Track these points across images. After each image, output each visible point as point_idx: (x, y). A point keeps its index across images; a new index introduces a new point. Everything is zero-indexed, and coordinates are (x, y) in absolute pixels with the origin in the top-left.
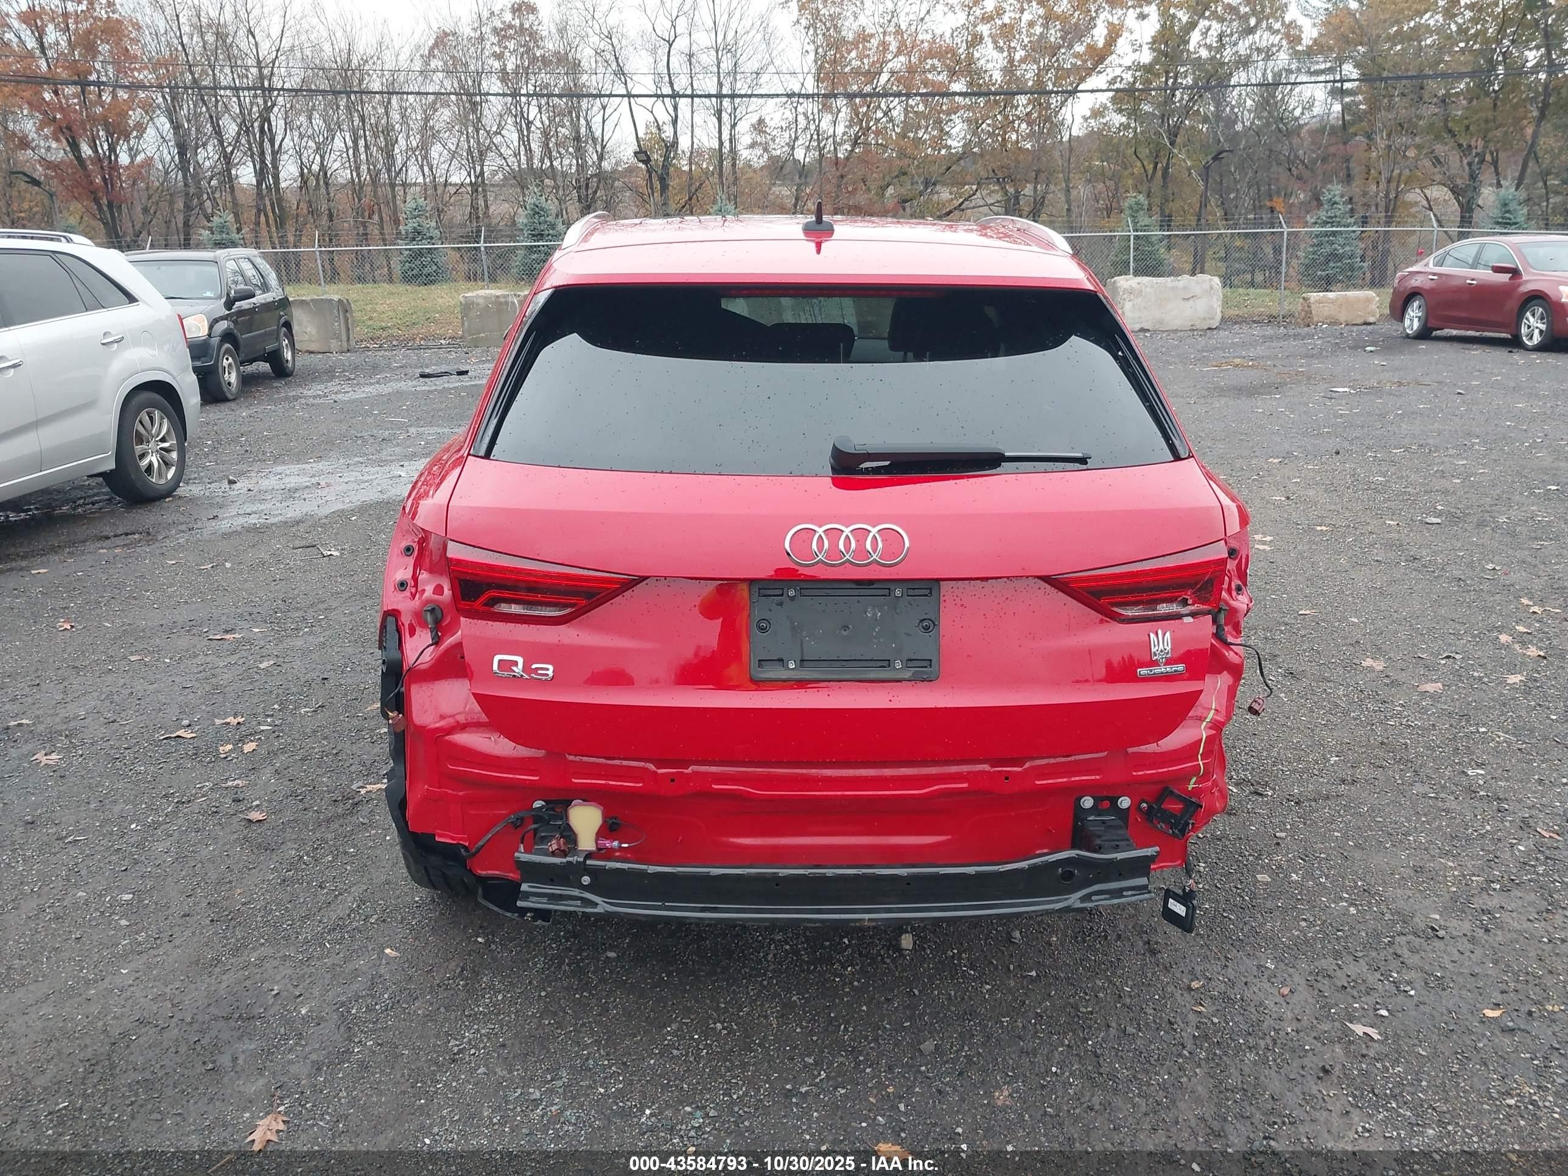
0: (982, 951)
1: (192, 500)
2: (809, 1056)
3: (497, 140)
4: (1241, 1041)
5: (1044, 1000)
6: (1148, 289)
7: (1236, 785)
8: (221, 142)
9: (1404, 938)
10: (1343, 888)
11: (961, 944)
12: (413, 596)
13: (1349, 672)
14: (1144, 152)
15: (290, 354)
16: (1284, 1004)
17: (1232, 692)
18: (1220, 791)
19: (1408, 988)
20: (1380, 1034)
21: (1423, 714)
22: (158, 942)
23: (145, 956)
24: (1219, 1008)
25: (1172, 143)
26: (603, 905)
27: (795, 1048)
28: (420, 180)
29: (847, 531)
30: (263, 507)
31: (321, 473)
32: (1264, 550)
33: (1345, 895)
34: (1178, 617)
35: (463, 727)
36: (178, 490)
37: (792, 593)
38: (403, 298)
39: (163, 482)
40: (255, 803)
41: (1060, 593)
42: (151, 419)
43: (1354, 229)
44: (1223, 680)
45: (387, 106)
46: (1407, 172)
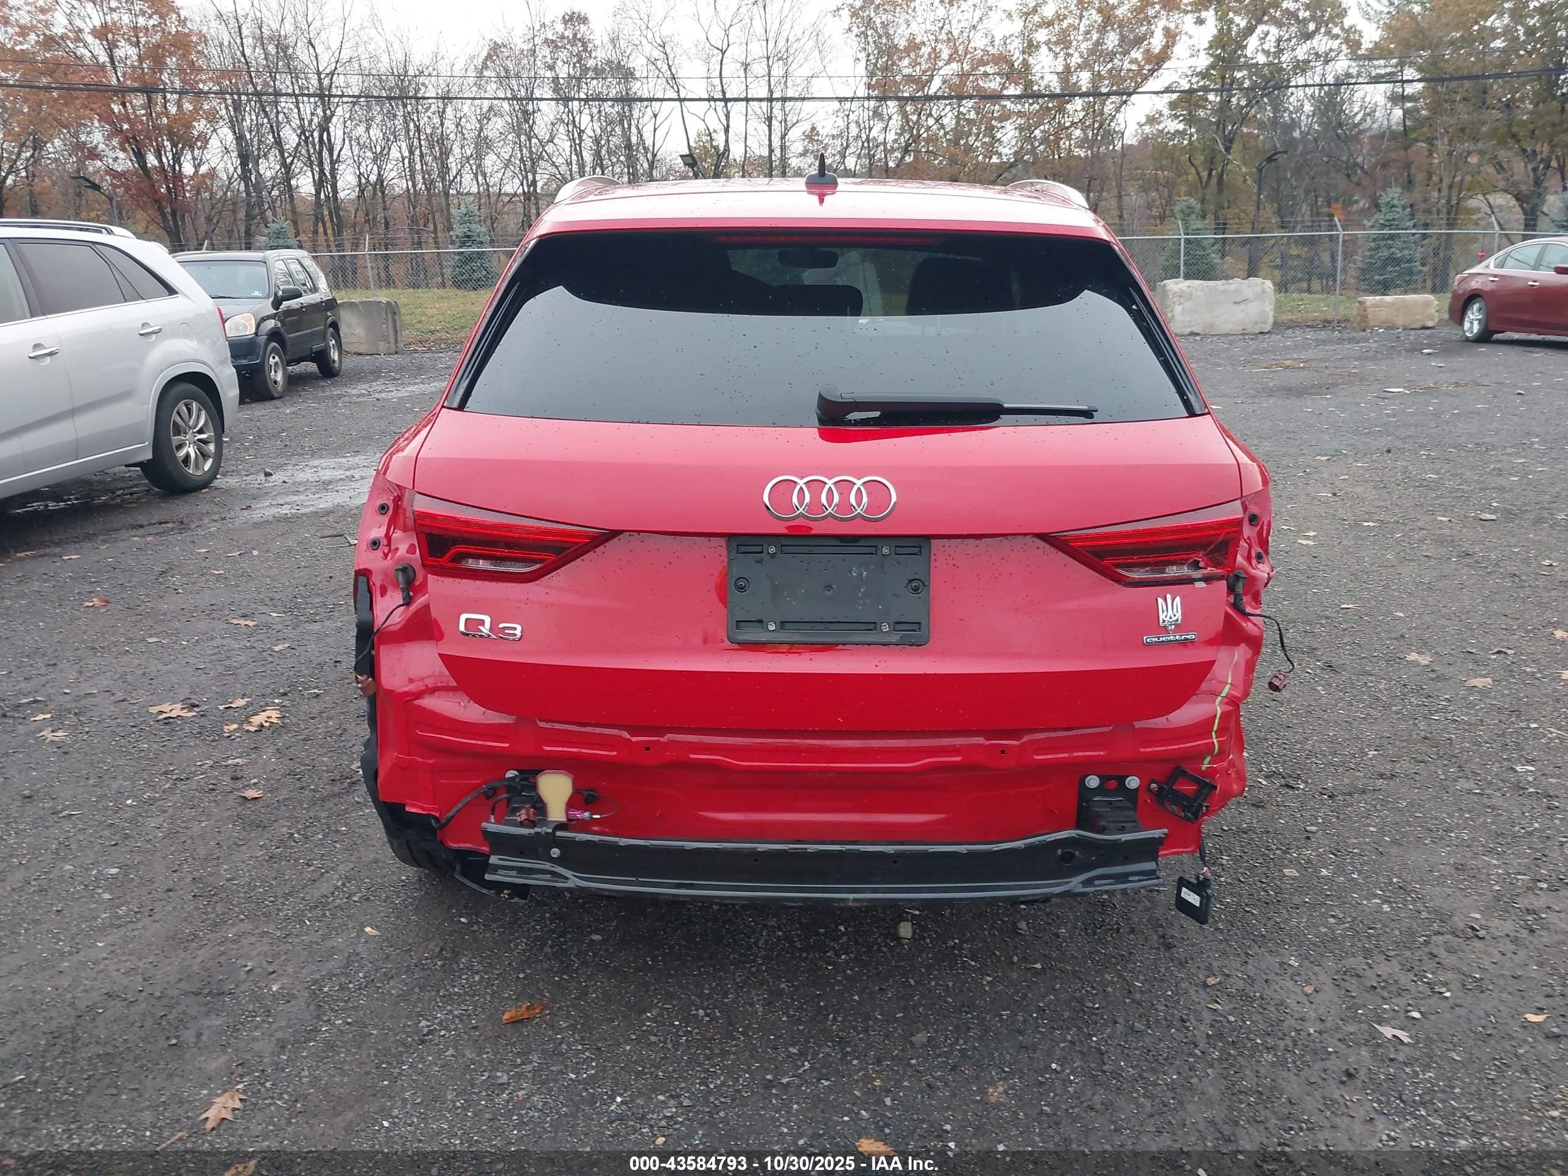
0: (985, 942)
1: (228, 491)
2: (793, 1045)
3: (550, 148)
4: (1259, 1041)
5: (1047, 994)
6: (1198, 293)
7: (1267, 777)
8: (282, 152)
9: (1441, 938)
10: (1377, 885)
11: (964, 934)
12: (386, 556)
13: (1392, 666)
14: (1200, 159)
15: (337, 354)
16: (1308, 1004)
17: (1250, 667)
18: (1237, 772)
19: (1443, 990)
20: (1411, 1037)
21: (1469, 709)
22: (138, 916)
23: (123, 930)
24: (1237, 1006)
25: (1228, 149)
26: (573, 880)
27: (780, 1037)
28: (474, 190)
29: (830, 483)
30: (296, 498)
31: (357, 467)
32: (1307, 545)
33: (1379, 892)
34: (1190, 581)
35: (432, 691)
36: (215, 481)
37: (772, 550)
38: (452, 302)
39: (199, 473)
40: (253, 781)
41: (1061, 554)
42: (189, 410)
43: (1414, 231)
44: (1240, 654)
45: (442, 114)
46: (1468, 178)
